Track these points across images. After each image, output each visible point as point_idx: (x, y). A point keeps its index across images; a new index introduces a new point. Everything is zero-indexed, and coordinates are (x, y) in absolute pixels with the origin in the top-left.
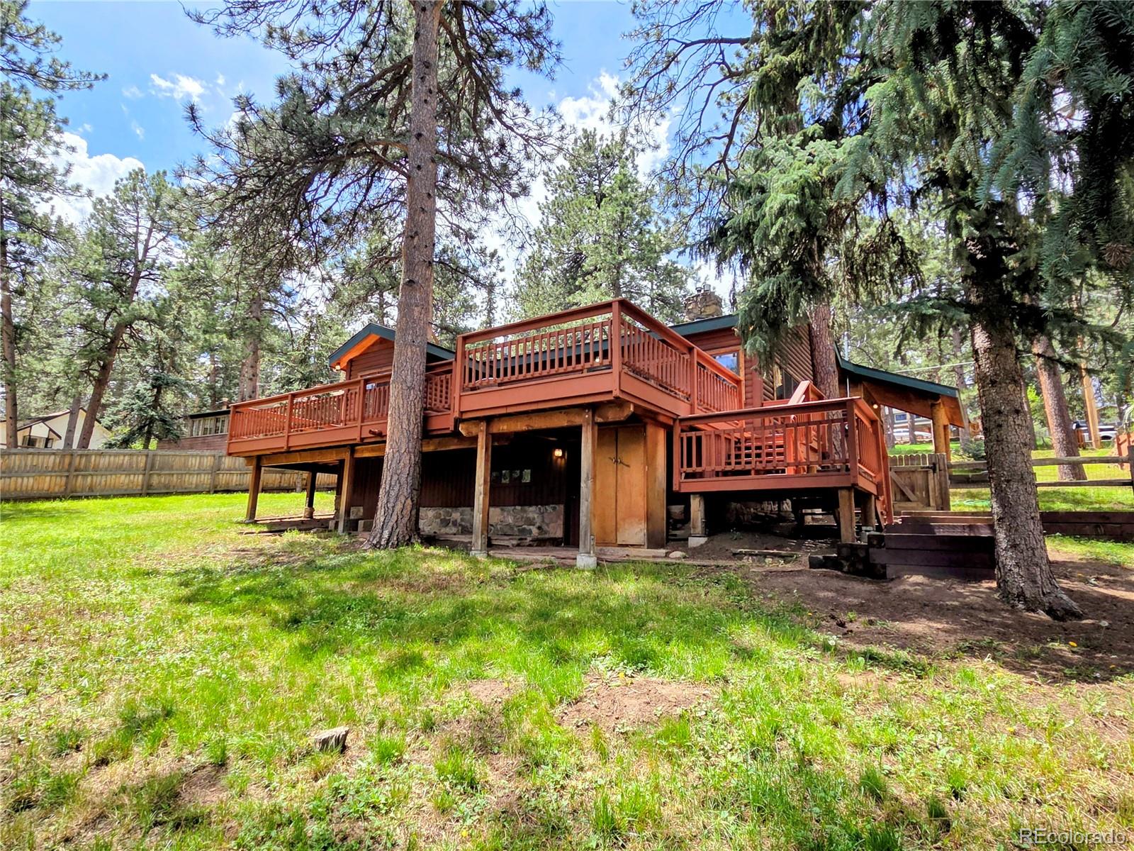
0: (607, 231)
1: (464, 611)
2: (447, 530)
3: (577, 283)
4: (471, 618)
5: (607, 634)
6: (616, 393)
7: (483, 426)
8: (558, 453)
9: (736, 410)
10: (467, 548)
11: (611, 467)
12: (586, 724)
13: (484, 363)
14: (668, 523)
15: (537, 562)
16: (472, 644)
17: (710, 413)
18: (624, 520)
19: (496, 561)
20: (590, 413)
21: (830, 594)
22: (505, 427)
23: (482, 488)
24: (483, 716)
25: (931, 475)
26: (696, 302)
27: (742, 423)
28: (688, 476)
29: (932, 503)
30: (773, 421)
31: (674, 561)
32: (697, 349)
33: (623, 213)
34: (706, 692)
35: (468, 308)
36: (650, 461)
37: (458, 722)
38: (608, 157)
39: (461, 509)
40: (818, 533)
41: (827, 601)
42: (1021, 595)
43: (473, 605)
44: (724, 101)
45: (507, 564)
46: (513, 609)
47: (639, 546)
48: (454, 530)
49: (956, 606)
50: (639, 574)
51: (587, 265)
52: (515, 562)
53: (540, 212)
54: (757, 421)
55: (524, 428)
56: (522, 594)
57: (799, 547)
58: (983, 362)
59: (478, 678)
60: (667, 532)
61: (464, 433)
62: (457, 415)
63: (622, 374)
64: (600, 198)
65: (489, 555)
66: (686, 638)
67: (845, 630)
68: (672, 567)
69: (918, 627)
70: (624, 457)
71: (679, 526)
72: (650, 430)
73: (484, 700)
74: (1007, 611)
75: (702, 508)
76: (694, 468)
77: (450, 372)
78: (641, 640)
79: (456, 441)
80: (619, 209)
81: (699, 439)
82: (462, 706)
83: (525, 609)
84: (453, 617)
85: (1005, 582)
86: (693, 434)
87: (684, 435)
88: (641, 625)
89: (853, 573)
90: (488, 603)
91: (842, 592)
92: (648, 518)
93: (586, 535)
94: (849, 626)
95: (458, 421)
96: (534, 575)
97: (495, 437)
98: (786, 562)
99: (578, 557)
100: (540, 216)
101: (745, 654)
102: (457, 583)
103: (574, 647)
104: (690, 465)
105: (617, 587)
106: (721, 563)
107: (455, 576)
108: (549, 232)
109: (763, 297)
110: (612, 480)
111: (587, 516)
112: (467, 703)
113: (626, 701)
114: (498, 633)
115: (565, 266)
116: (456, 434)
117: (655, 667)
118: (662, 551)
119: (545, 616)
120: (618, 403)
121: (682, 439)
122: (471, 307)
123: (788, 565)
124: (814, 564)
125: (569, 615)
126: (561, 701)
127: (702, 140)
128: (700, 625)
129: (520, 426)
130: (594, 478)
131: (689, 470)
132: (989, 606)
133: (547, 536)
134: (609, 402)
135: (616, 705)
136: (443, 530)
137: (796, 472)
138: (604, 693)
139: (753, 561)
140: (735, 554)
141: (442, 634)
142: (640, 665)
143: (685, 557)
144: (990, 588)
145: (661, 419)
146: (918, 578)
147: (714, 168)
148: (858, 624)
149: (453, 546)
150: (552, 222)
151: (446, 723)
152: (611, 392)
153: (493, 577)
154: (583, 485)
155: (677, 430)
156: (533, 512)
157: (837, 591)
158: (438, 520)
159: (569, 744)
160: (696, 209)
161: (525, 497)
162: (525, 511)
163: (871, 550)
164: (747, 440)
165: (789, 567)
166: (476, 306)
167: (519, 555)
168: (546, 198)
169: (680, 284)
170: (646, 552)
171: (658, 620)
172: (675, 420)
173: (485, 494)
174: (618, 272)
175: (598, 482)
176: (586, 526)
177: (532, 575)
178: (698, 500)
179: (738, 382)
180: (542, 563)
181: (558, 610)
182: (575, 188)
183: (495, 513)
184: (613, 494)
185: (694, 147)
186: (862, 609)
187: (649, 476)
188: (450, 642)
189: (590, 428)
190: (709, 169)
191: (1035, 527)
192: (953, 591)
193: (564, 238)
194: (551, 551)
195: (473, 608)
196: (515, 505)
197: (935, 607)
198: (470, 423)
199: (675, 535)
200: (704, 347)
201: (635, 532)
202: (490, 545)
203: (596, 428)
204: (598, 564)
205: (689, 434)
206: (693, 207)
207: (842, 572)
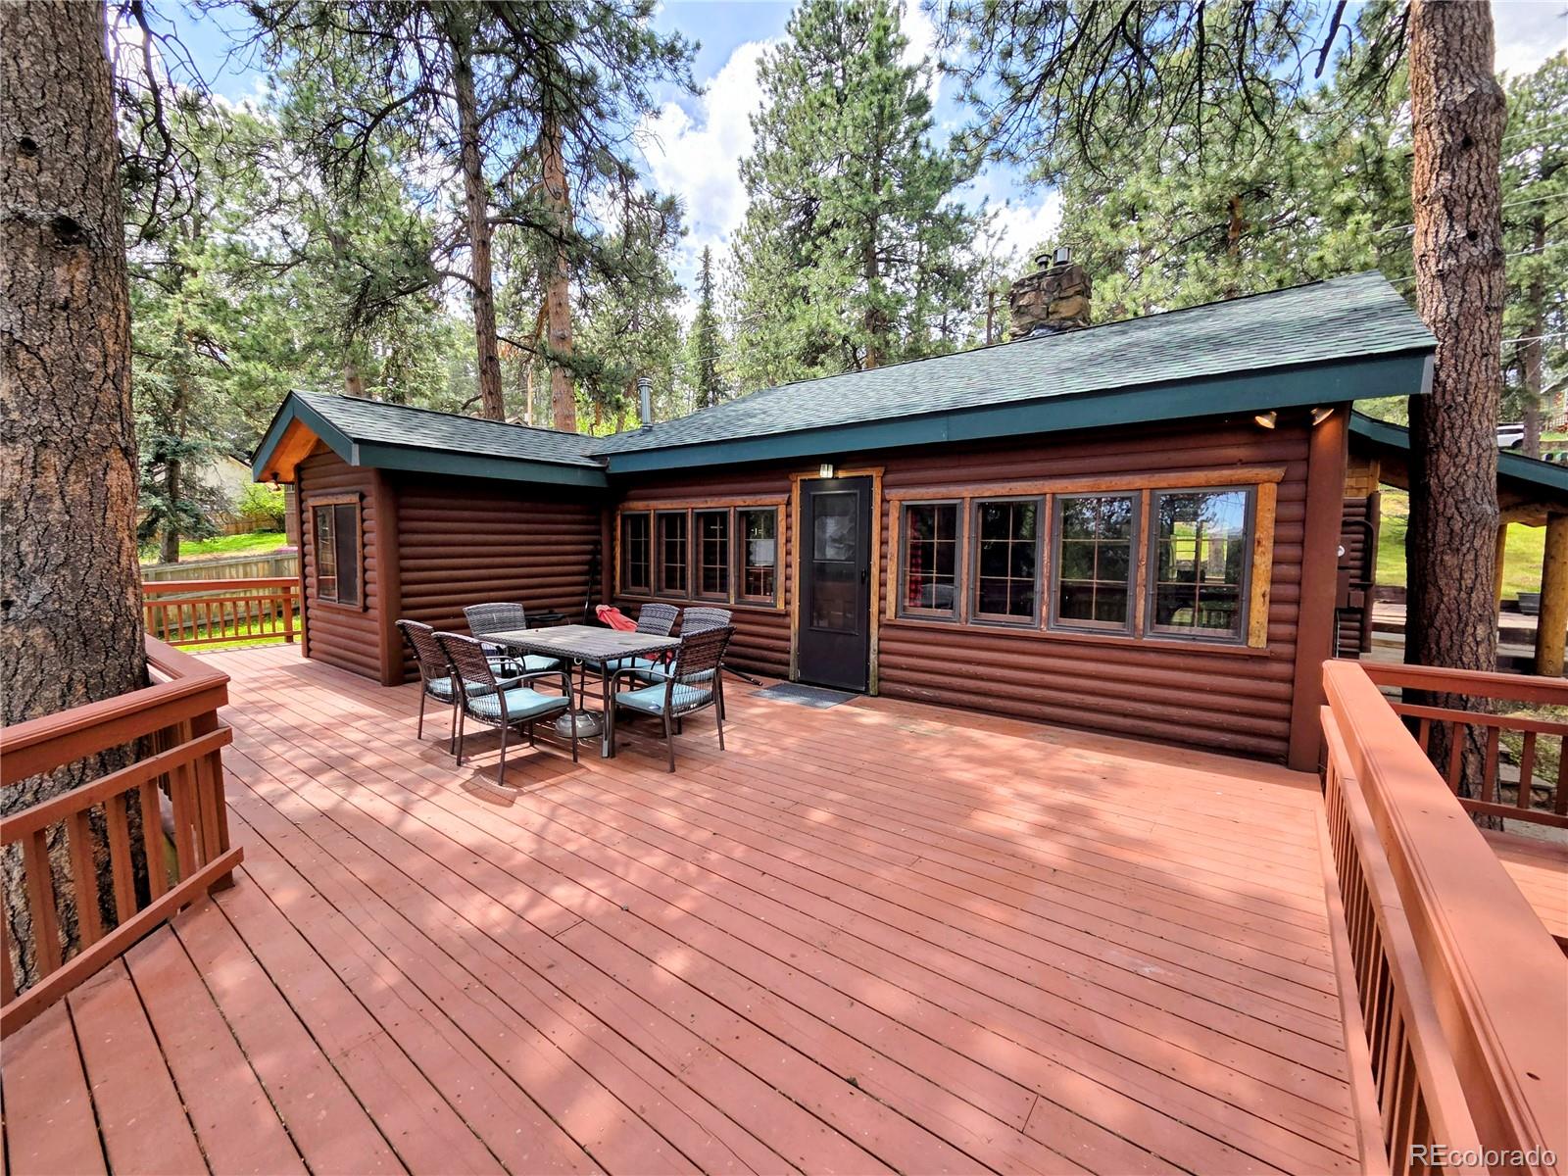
0: (853, 148)
3: (803, 251)
26: (1037, 289)
33: (883, 107)
38: (857, 20)
51: (822, 220)
53: (751, 129)
80: (875, 99)
100: (752, 138)
108: (765, 163)
115: (791, 221)
168: (761, 104)
169: (968, 244)
174: (872, 229)
193: (787, 172)
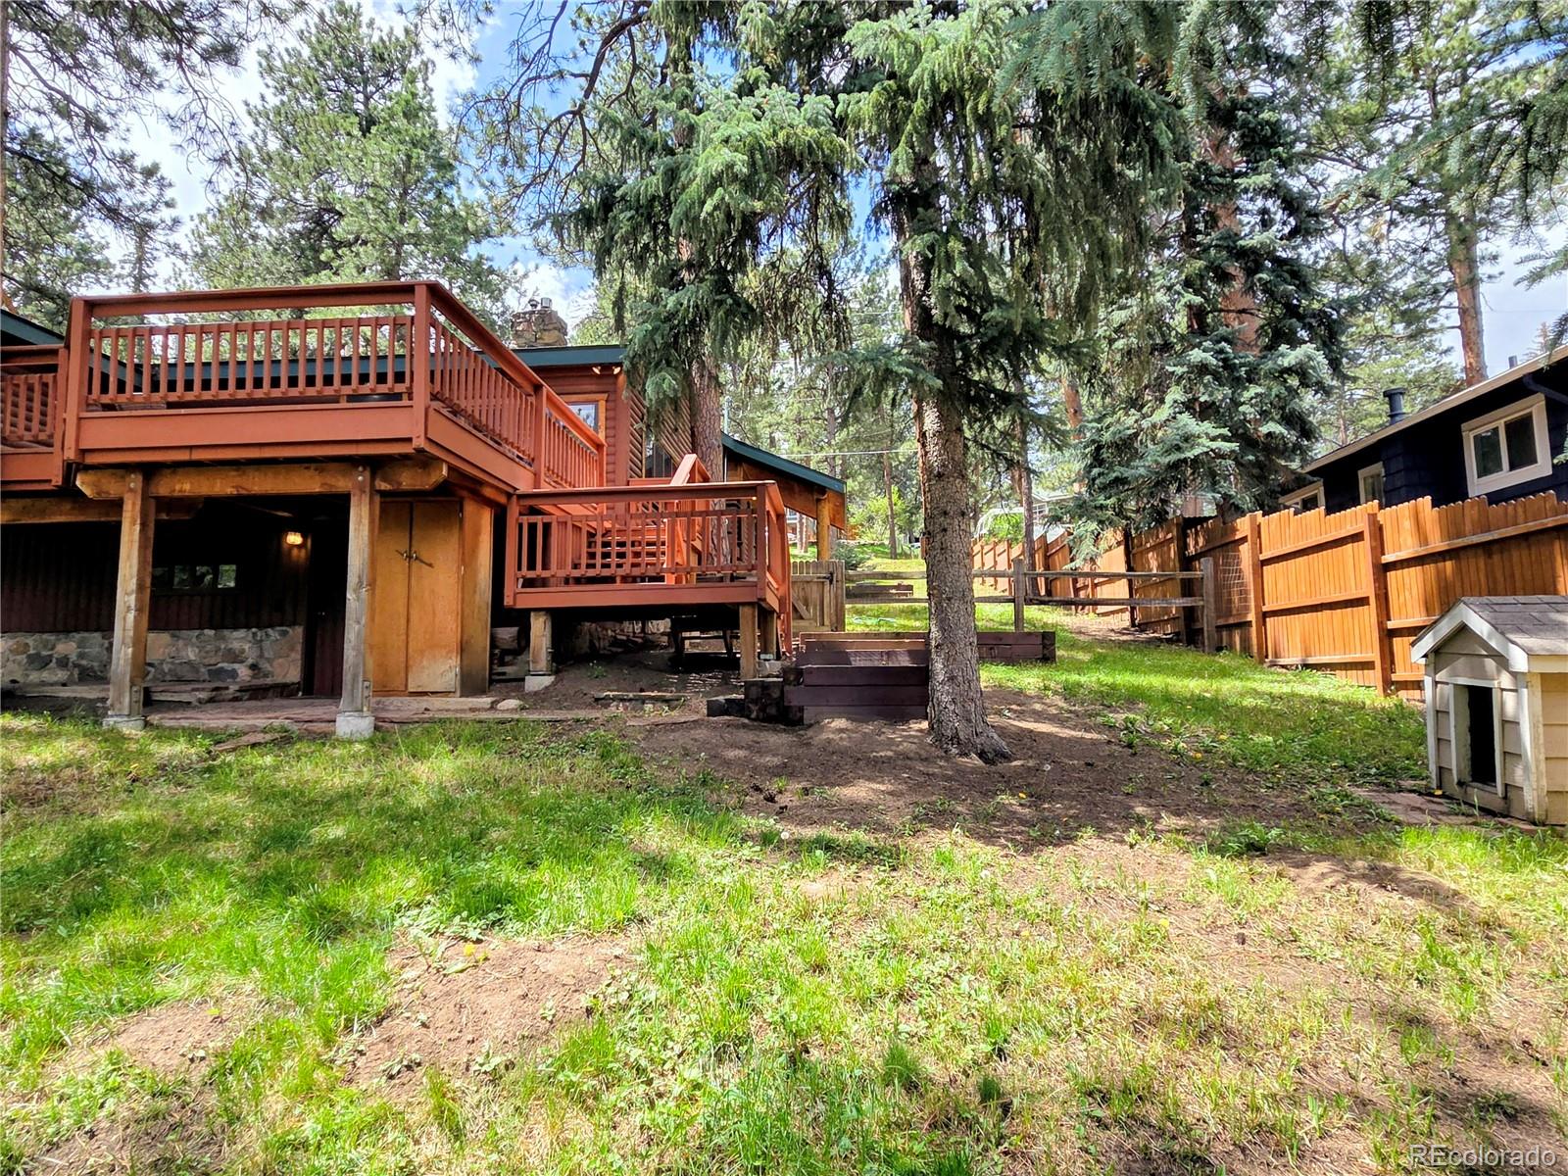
0: (381, 181)
1: (94, 849)
2: (45, 675)
3: (323, 257)
4: (114, 861)
5: (420, 864)
6: (420, 442)
7: (135, 481)
8: (294, 539)
9: (595, 488)
10: (95, 711)
11: (399, 566)
12: (409, 1068)
13: (138, 368)
14: (492, 655)
15: (254, 730)
16: (121, 928)
17: (560, 489)
18: (422, 652)
19: (168, 735)
20: (368, 474)
21: (741, 753)
22: (187, 487)
23: (132, 600)
24: (161, 1104)
25: (827, 587)
26: (529, 321)
27: (602, 507)
28: (529, 583)
29: (827, 622)
30: (641, 508)
31: (508, 716)
32: (546, 388)
33: (409, 157)
34: (618, 951)
35: (89, 262)
36: (467, 558)
37: (92, 1134)
38: (383, 60)
39: (77, 636)
40: (703, 663)
41: (743, 764)
42: (955, 738)
43: (117, 834)
44: (582, 22)
45: (191, 740)
46: (215, 833)
47: (446, 693)
48: (61, 675)
49: (890, 758)
50: (454, 742)
51: (341, 231)
52: (208, 733)
54: (620, 506)
55: (230, 491)
56: (230, 798)
57: (683, 686)
58: (930, 448)
59: (141, 1006)
60: (491, 669)
61: (87, 491)
62: (70, 454)
63: (431, 412)
64: (368, 124)
65: (147, 725)
66: (563, 854)
67: (777, 806)
68: (508, 726)
69: (860, 791)
70: (423, 550)
71: (508, 658)
72: (470, 508)
73: (160, 1059)
74: (941, 758)
75: (548, 632)
76: (539, 571)
77: (53, 368)
78: (482, 864)
79: (68, 506)
80: (401, 148)
81: (547, 527)
82: (100, 1089)
83: (241, 831)
84: (66, 867)
85: (940, 722)
86: (538, 519)
87: (525, 520)
88: (477, 837)
89: (763, 721)
90: (152, 825)
91: (755, 748)
92: (463, 649)
93: (355, 677)
94: (783, 800)
95: (71, 470)
96: (254, 759)
97: (166, 504)
98: (672, 709)
99: (340, 719)
101: (657, 867)
102: (74, 787)
103: (356, 899)
104: (532, 566)
105: (421, 770)
106: (582, 714)
107: (68, 772)
108: (268, 159)
109: (671, 316)
110: (400, 590)
111: (356, 648)
112: (115, 1080)
113: (485, 1001)
114: (184, 892)
115: (298, 226)
116: (67, 492)
117: (519, 916)
118: (485, 701)
119: (284, 838)
120: (422, 460)
121: (521, 526)
122: (97, 264)
123: (675, 713)
124: (714, 710)
125: (336, 831)
126: (349, 1029)
127: (551, 68)
128: (578, 826)
129: (222, 486)
130: (372, 584)
131: (531, 574)
132: (924, 754)
133: (269, 681)
134: (405, 457)
135: (465, 1012)
136: (34, 677)
137: (678, 580)
138: (435, 990)
139: (626, 708)
140: (597, 700)
141: (38, 912)
142: (492, 916)
143: (523, 709)
144: (921, 731)
145: (488, 492)
146: (840, 723)
147: (565, 121)
148: (790, 794)
149: (60, 710)
150: (274, 145)
151: (53, 1146)
152: (410, 440)
153: (163, 767)
154: (350, 595)
155: (514, 511)
156: (239, 640)
157: (749, 748)
158: (23, 658)
159: (376, 1125)
160: (535, 178)
161: (225, 613)
162: (223, 638)
163: (787, 688)
164: (607, 532)
165: (676, 715)
166: (108, 265)
167: (216, 719)
168: (263, 98)
169: (496, 295)
170: (458, 702)
171: (505, 825)
172: (509, 496)
173: (139, 610)
174: (398, 253)
175: (378, 591)
176: (356, 666)
177: (248, 759)
178: (542, 620)
179: (599, 447)
180: (264, 731)
181: (314, 823)
182: (320, 95)
183: (161, 645)
184: (402, 610)
185: (538, 77)
186: (785, 771)
187: (466, 583)
188: (62, 931)
189: (366, 499)
190: (558, 119)
191: (972, 654)
192: (883, 737)
193: (297, 175)
194: (283, 707)
195: (118, 839)
196: (201, 628)
197: (869, 761)
198: (99, 473)
199: (504, 674)
200: (560, 389)
201: (441, 671)
202: (149, 702)
203: (377, 499)
204: (377, 728)
205: (533, 519)
206: (530, 172)
207: (748, 717)
